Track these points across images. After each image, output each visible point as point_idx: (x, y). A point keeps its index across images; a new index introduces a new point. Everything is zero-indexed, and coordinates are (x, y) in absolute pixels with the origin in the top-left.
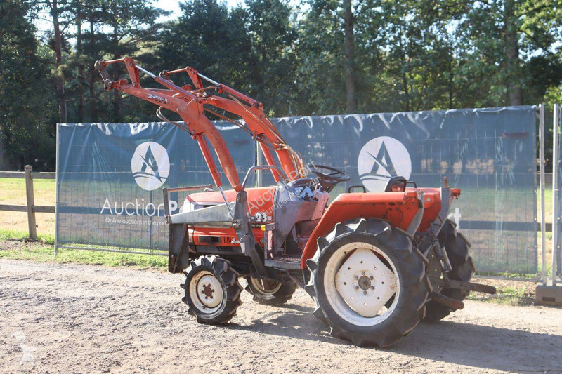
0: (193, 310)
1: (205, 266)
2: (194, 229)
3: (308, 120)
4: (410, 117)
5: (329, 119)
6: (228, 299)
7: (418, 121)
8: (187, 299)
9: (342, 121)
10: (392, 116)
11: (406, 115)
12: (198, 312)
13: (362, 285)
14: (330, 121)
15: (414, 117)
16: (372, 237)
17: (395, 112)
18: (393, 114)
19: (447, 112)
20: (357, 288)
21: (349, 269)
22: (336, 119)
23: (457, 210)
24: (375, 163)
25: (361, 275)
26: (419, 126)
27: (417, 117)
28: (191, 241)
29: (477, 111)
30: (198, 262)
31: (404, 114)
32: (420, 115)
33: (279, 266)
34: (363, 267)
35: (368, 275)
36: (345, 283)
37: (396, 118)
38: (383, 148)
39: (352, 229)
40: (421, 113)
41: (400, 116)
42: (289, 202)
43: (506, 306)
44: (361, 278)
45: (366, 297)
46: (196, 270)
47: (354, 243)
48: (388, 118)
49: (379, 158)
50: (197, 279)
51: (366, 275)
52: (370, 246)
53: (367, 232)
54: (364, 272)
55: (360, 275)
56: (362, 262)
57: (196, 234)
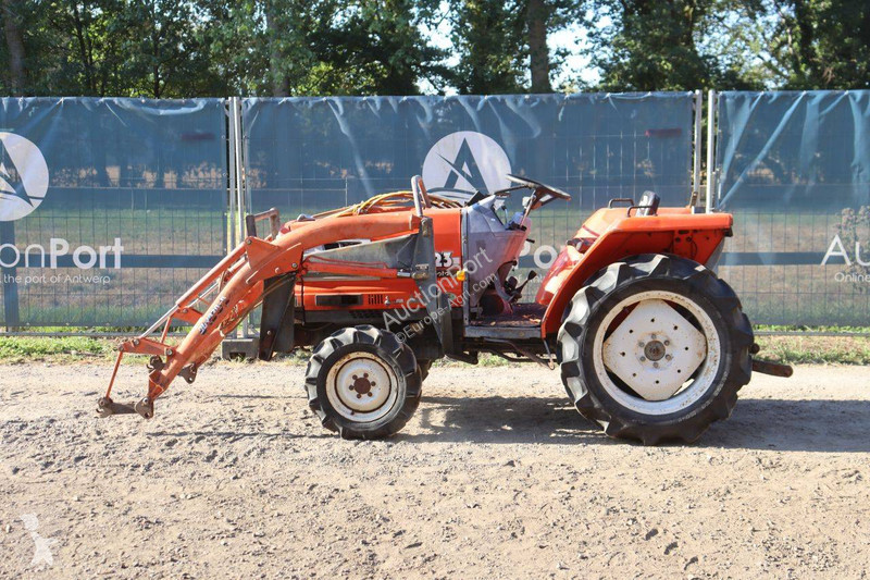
1: (362, 344)
3: (333, 102)
4: (509, 104)
5: (372, 102)
7: (522, 108)
9: (395, 107)
10: (479, 100)
11: (503, 100)
12: (344, 421)
13: (651, 355)
14: (374, 105)
15: (516, 102)
16: (680, 281)
17: (484, 94)
18: (481, 97)
19: (567, 96)
20: (642, 359)
21: (631, 331)
22: (385, 104)
25: (650, 340)
26: (523, 117)
27: (520, 102)
29: (612, 97)
30: (348, 334)
31: (498, 97)
32: (526, 101)
33: (496, 336)
34: (654, 328)
35: (661, 339)
36: (624, 354)
37: (486, 104)
39: (646, 270)
40: (526, 96)
41: (493, 100)
42: (487, 234)
44: (649, 344)
45: (656, 371)
47: (645, 293)
48: (473, 104)
50: (338, 367)
51: (658, 339)
53: (671, 274)
54: (653, 335)
55: (648, 340)
56: (653, 320)
57: (307, 292)
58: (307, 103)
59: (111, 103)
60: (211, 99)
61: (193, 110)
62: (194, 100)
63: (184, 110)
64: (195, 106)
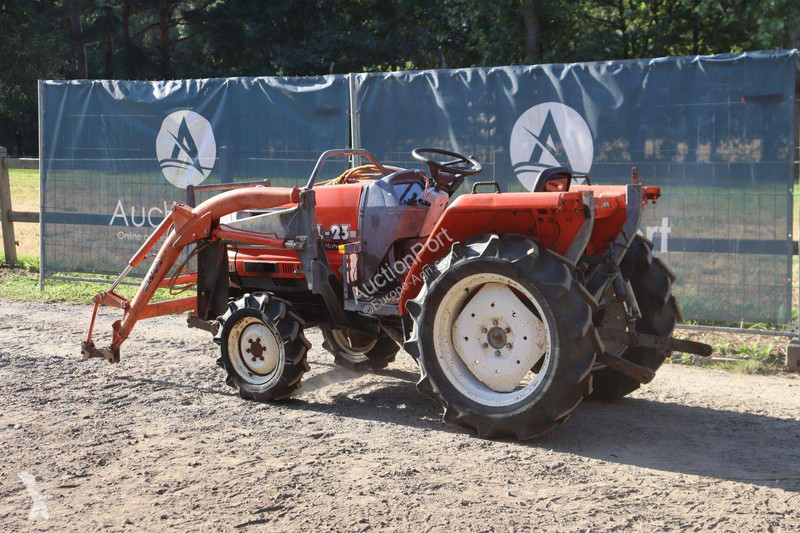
0: (233, 378)
1: (251, 310)
2: (237, 250)
3: (430, 76)
4: (593, 72)
5: (464, 74)
6: (287, 361)
7: (604, 76)
8: (224, 361)
9: (484, 78)
10: (563, 69)
11: (586, 68)
13: (494, 341)
14: (466, 77)
15: (598, 70)
16: (508, 264)
17: (568, 62)
18: (565, 65)
19: (652, 61)
20: (486, 346)
21: (473, 315)
22: (475, 74)
23: (665, 221)
24: (537, 146)
25: (493, 326)
26: (606, 86)
27: (603, 70)
28: (232, 270)
29: (701, 60)
30: (240, 304)
31: (582, 65)
32: (609, 68)
34: (495, 313)
35: (502, 325)
36: (467, 339)
37: (569, 72)
38: (549, 121)
40: (610, 63)
41: (577, 69)
42: (382, 208)
43: (738, 375)
44: (492, 330)
45: (498, 360)
46: (238, 317)
47: (479, 275)
48: (557, 72)
49: (542, 138)
50: (240, 330)
51: (499, 326)
52: (506, 280)
53: (500, 256)
54: (496, 321)
55: (490, 326)
56: (493, 305)
57: (239, 258)
58: (408, 77)
59: (262, 81)
60: (339, 76)
61: (324, 86)
62: (325, 77)
63: (317, 87)
64: (326, 82)
